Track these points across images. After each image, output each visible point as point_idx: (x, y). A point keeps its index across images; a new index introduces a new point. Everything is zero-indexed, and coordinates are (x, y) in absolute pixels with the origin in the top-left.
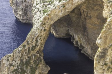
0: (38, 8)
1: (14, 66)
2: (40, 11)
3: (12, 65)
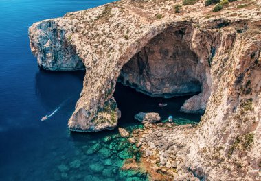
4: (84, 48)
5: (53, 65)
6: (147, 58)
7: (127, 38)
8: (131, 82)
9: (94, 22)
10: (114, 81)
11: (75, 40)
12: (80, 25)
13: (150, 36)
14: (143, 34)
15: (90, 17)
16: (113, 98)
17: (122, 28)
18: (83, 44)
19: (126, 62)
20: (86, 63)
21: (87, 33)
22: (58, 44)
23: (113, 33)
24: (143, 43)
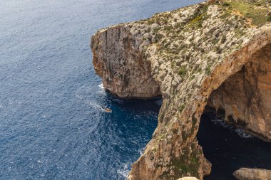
0: (165, 69)
1: (162, 167)
2: (170, 74)
3: (159, 166)
4: (162, 66)
5: (122, 90)
6: (256, 80)
7: (219, 51)
8: (235, 118)
9: (180, 27)
10: (196, 116)
11: (151, 53)
12: (161, 33)
13: (254, 47)
14: (243, 45)
15: (175, 20)
16: (197, 143)
17: (217, 35)
18: (161, 59)
19: (216, 87)
20: (162, 87)
21: (169, 44)
22: (131, 60)
23: (204, 43)
24: (243, 58)
